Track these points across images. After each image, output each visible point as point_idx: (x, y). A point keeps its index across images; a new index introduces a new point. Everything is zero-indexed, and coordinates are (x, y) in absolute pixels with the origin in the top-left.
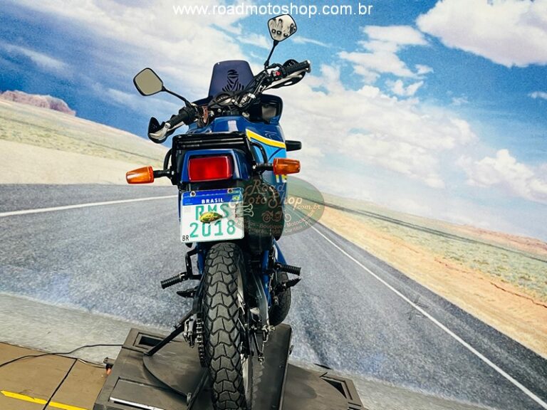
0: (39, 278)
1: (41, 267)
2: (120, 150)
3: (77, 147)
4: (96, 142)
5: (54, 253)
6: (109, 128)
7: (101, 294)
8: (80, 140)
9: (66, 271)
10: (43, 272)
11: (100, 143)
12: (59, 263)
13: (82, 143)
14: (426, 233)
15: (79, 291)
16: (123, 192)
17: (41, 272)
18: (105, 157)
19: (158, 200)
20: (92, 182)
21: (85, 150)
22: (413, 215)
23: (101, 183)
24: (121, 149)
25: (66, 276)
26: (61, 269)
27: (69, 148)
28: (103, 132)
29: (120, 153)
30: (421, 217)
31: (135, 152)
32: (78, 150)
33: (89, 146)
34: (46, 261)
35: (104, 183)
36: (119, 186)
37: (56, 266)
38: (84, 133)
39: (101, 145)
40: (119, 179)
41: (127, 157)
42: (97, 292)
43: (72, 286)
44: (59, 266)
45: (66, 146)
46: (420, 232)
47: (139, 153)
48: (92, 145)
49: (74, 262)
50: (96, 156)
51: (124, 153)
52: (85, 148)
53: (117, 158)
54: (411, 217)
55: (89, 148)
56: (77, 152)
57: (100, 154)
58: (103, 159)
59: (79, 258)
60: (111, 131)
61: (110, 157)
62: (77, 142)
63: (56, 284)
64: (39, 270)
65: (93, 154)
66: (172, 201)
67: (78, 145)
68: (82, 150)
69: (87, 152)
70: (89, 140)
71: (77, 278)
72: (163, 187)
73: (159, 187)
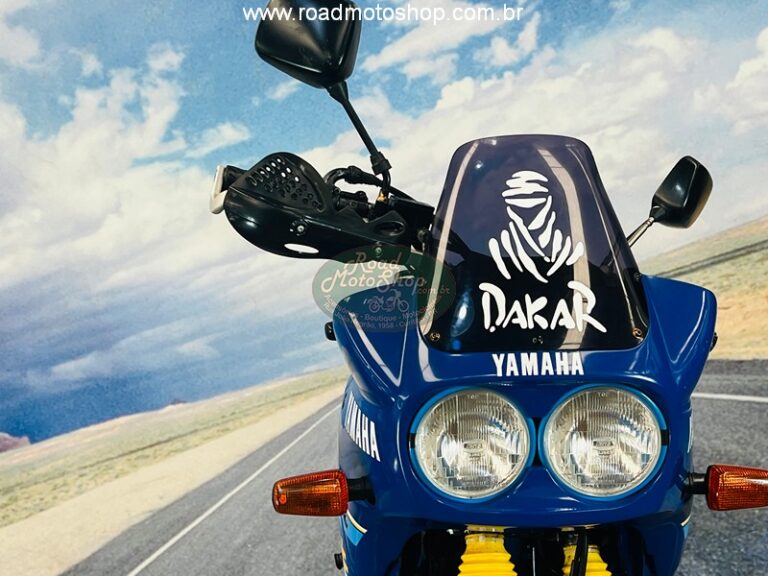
2: (132, 452)
3: (66, 488)
4: (88, 463)
6: (93, 428)
8: (63, 474)
11: (95, 460)
13: (70, 479)
14: (719, 267)
16: (180, 514)
18: (117, 477)
19: (239, 492)
20: (124, 527)
21: (80, 486)
22: (675, 250)
23: (136, 521)
24: (133, 448)
27: (55, 498)
28: (89, 440)
29: (134, 456)
30: (693, 244)
31: (155, 441)
32: (71, 493)
33: (81, 476)
35: (143, 517)
36: (167, 507)
38: (61, 462)
39: (98, 463)
40: (161, 498)
41: (147, 457)
45: (49, 498)
46: (708, 270)
47: (161, 439)
48: (84, 471)
50: (102, 484)
51: (140, 453)
52: (78, 483)
53: (135, 466)
54: (675, 254)
55: (84, 478)
56: (71, 497)
57: (106, 477)
58: (116, 482)
60: (99, 432)
61: (123, 473)
62: (59, 481)
65: (97, 485)
66: (261, 481)
67: (65, 485)
68: (74, 489)
69: (84, 487)
70: (75, 467)
72: (234, 467)
73: (227, 471)
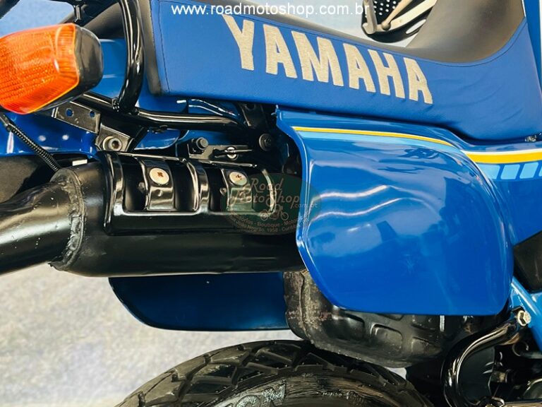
0: (46, 366)
1: (42, 346)
5: (56, 314)
7: (166, 360)
9: (89, 339)
10: (50, 352)
12: (71, 328)
15: (124, 368)
17: (46, 355)
25: (91, 347)
26: (78, 338)
34: (46, 332)
37: (68, 336)
42: (157, 361)
43: (109, 362)
44: (74, 333)
49: (99, 319)
59: (105, 310)
63: (79, 367)
64: (40, 352)
71: (114, 345)
